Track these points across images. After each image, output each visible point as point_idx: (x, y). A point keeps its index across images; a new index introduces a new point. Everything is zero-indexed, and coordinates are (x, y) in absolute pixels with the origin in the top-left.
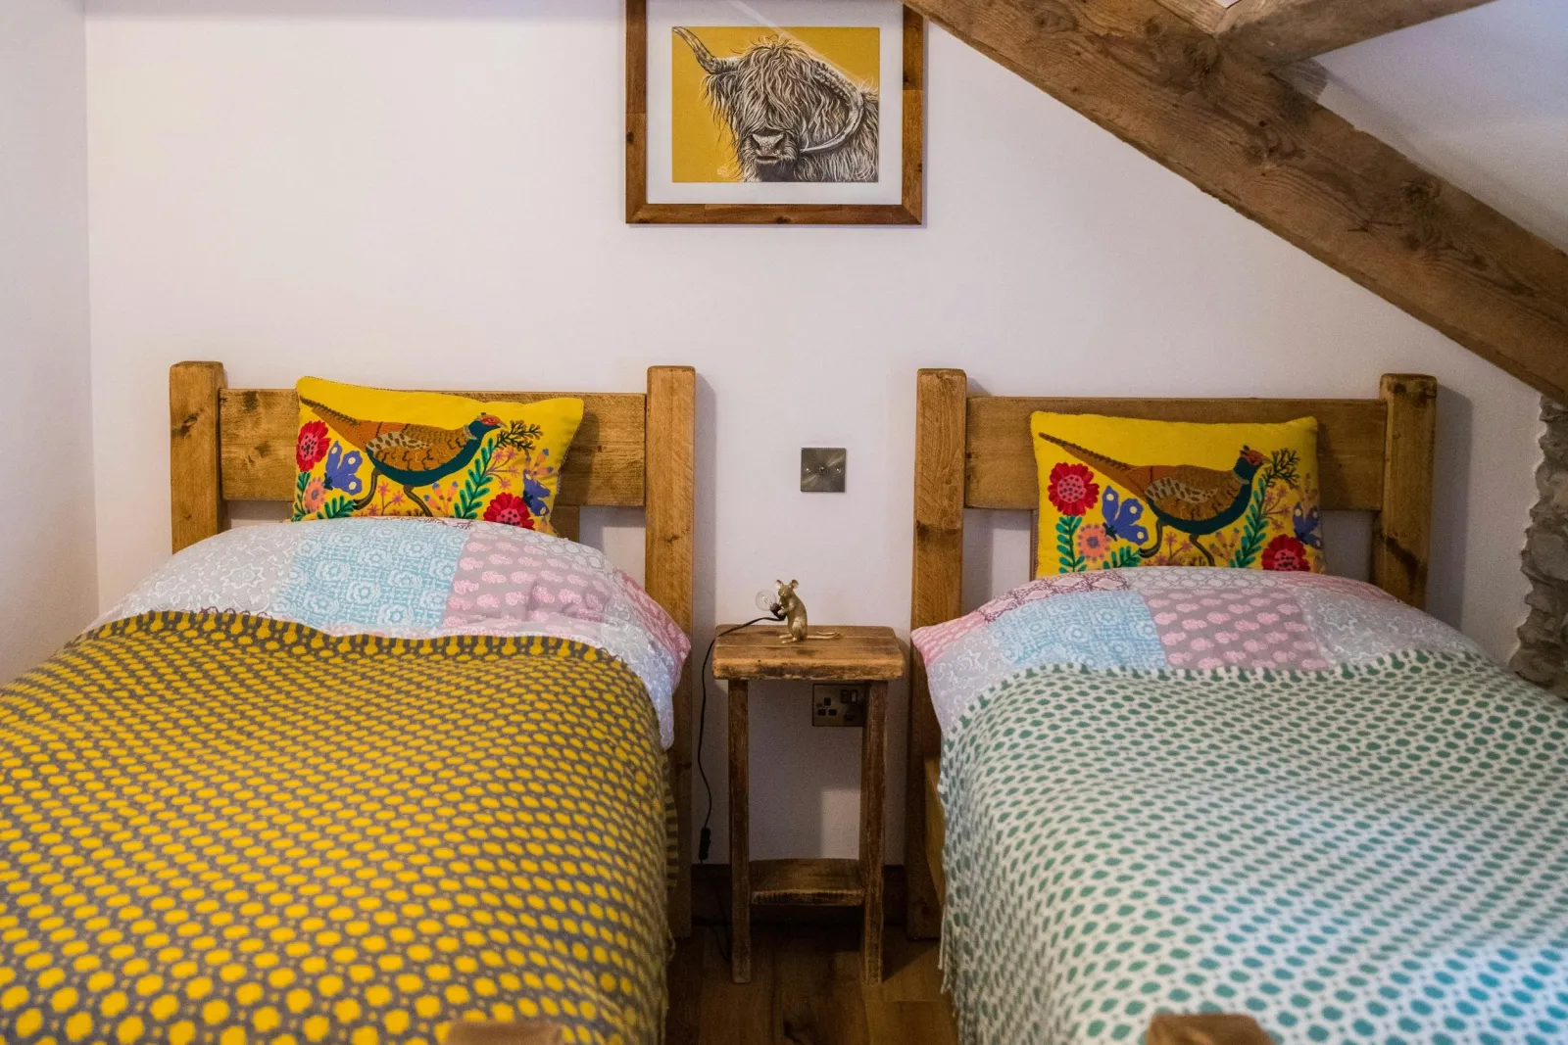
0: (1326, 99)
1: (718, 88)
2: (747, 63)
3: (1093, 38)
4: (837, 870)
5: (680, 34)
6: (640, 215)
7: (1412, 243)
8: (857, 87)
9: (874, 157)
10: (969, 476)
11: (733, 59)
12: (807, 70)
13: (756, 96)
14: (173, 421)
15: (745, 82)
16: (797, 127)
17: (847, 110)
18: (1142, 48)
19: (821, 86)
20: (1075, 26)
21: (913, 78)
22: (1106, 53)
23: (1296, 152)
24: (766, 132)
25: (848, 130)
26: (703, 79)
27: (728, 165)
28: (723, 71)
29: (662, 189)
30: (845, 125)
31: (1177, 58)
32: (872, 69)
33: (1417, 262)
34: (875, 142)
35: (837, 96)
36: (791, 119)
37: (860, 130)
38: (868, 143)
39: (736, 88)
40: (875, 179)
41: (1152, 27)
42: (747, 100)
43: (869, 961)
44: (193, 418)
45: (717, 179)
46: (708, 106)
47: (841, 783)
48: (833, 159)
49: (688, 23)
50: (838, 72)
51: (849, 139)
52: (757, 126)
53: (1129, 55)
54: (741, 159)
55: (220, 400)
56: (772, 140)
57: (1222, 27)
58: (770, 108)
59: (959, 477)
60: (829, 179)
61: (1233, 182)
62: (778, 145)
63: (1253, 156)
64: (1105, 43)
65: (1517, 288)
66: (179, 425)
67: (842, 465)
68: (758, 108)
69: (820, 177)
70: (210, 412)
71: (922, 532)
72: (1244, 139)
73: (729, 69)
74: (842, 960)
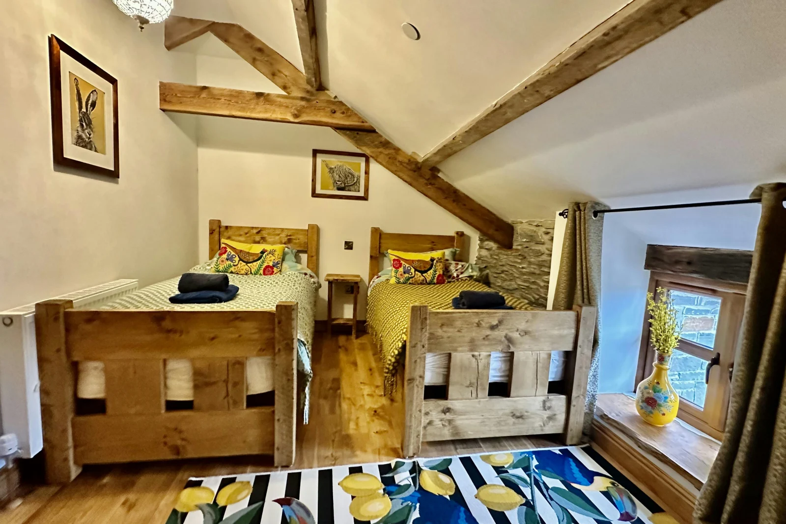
0: (440, 175)
1: (330, 172)
2: (335, 168)
3: (399, 161)
4: (349, 320)
5: (323, 161)
6: (314, 195)
7: (454, 201)
8: (356, 174)
9: (359, 187)
10: (380, 247)
11: (333, 167)
12: (347, 170)
13: (337, 174)
14: (210, 231)
15: (335, 171)
16: (345, 180)
17: (354, 178)
18: (408, 164)
19: (349, 173)
20: (396, 159)
21: (367, 173)
22: (401, 164)
23: (434, 184)
24: (339, 181)
25: (354, 182)
26: (327, 170)
27: (331, 187)
28: (331, 169)
29: (319, 191)
30: (354, 180)
31: (413, 166)
32: (359, 171)
33: (455, 204)
34: (359, 184)
35: (353, 176)
36: (343, 179)
37: (356, 182)
38: (358, 184)
39: (333, 172)
40: (359, 191)
41: (409, 160)
42: (335, 175)
43: (354, 336)
44: (214, 230)
45: (329, 189)
46: (328, 175)
47: (348, 303)
48: (351, 187)
49: (324, 159)
50: (353, 171)
51: (354, 183)
52: (337, 180)
53: (405, 165)
54: (334, 186)
55: (220, 227)
56: (340, 183)
57: (422, 160)
58: (340, 177)
59: (378, 247)
60: (350, 191)
61: (423, 189)
62: (341, 184)
63: (426, 184)
64: (401, 163)
65: (471, 210)
66: (211, 232)
67: (352, 245)
68: (337, 176)
69: (349, 190)
70: (218, 230)
71: (371, 257)
72: (426, 181)
73: (332, 168)
74: (350, 337)
